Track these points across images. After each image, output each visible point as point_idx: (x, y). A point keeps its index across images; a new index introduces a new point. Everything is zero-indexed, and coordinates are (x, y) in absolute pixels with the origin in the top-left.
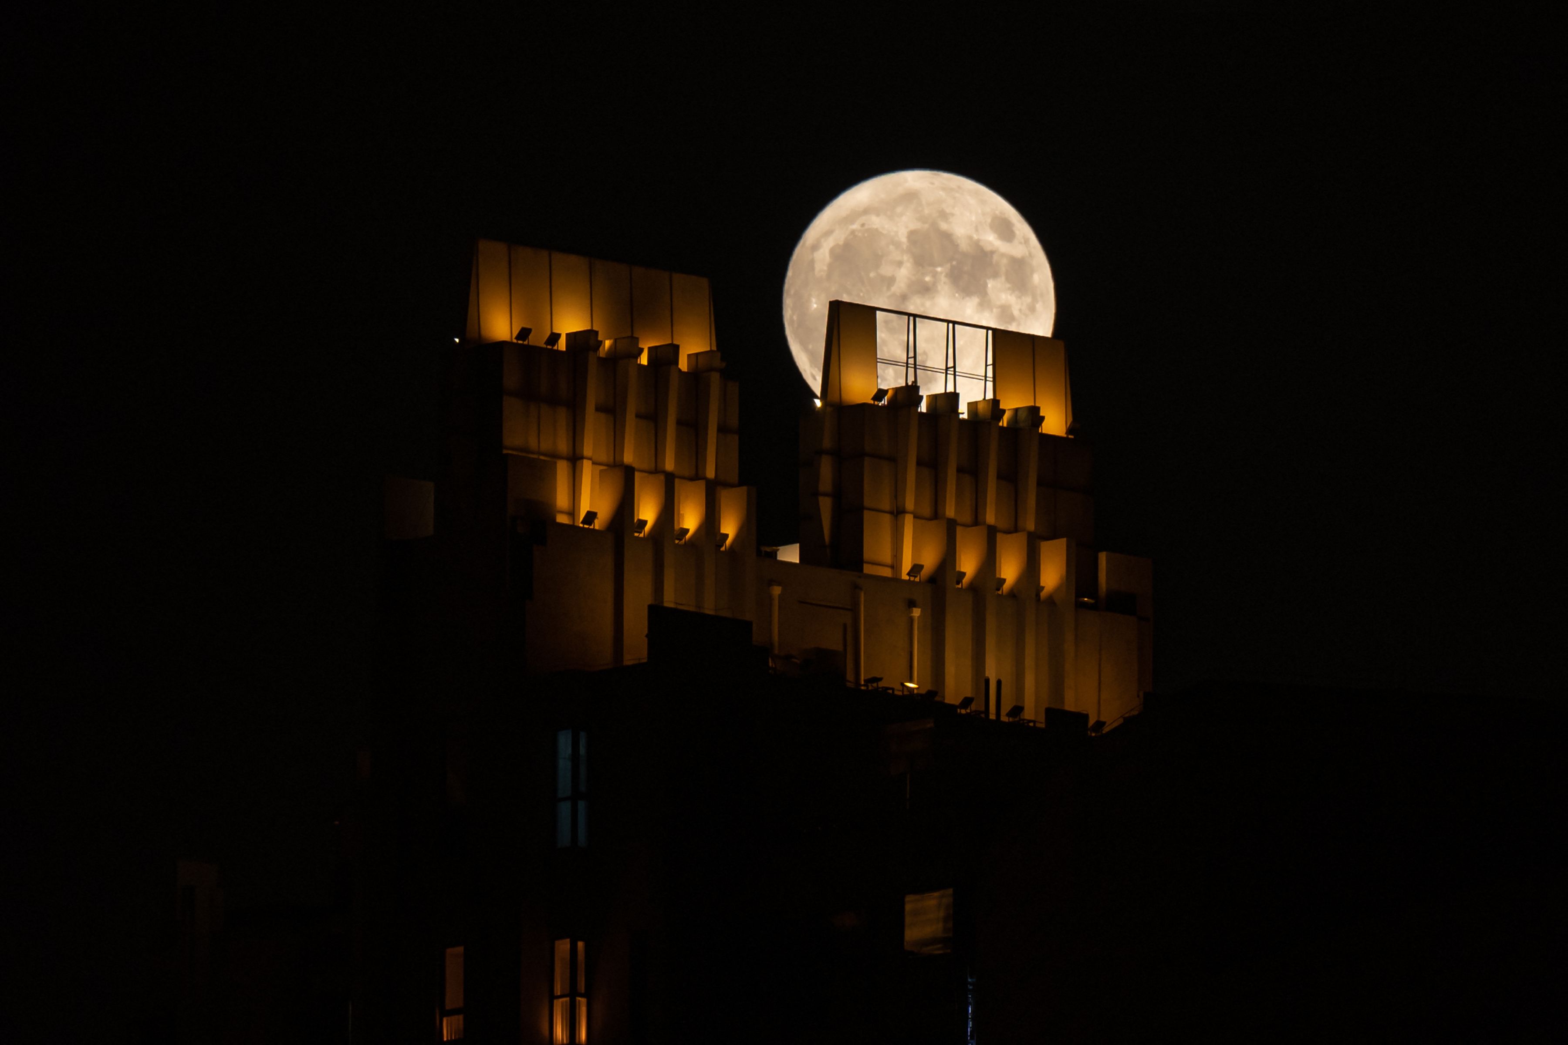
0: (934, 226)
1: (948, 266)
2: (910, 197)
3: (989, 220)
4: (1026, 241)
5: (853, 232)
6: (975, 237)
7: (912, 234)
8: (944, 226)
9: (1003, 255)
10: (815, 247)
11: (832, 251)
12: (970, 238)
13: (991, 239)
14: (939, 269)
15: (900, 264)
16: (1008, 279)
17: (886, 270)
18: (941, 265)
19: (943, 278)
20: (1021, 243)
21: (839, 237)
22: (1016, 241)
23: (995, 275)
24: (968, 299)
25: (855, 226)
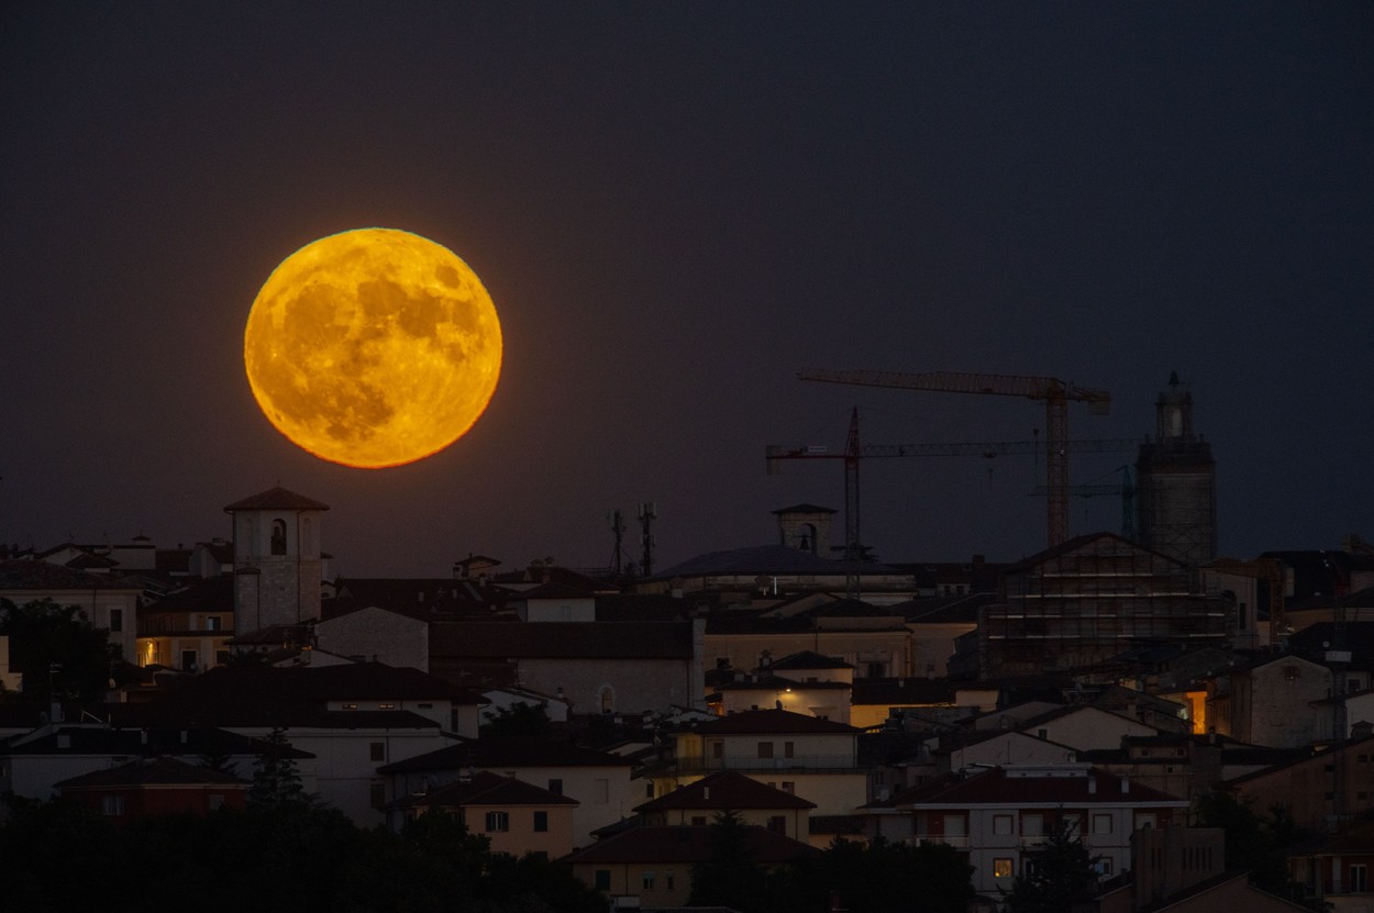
0: (382, 277)
1: (398, 313)
2: (358, 252)
3: (434, 270)
4: (471, 287)
5: (306, 288)
6: (422, 286)
7: (363, 288)
8: (391, 278)
9: (449, 300)
10: (272, 303)
11: (288, 307)
12: (417, 287)
13: (437, 287)
14: (390, 317)
15: (352, 314)
16: (455, 322)
17: (340, 321)
18: (391, 313)
19: (394, 325)
20: (465, 288)
21: (294, 293)
22: (461, 287)
23: (443, 319)
24: (418, 340)
25: (308, 283)
